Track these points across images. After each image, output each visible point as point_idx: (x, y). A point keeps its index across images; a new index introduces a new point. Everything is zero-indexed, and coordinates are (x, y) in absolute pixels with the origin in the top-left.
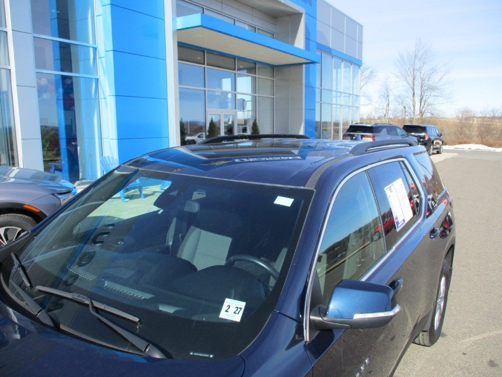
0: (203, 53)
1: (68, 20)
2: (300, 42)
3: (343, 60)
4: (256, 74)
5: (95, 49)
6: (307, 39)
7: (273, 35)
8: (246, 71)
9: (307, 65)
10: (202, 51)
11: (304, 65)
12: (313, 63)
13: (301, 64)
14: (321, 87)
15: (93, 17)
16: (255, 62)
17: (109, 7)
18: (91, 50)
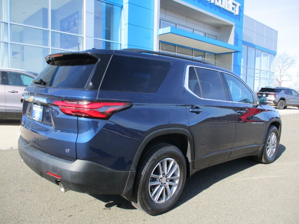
0: (175, 47)
1: (110, 32)
2: (231, 41)
3: (263, 51)
4: (205, 58)
5: (121, 44)
6: (236, 39)
7: (216, 38)
8: (201, 57)
9: (235, 53)
10: (174, 46)
11: (233, 53)
12: (237, 52)
13: (231, 53)
14: (247, 66)
15: (121, 30)
16: (205, 52)
17: (127, 25)
18: (119, 45)
